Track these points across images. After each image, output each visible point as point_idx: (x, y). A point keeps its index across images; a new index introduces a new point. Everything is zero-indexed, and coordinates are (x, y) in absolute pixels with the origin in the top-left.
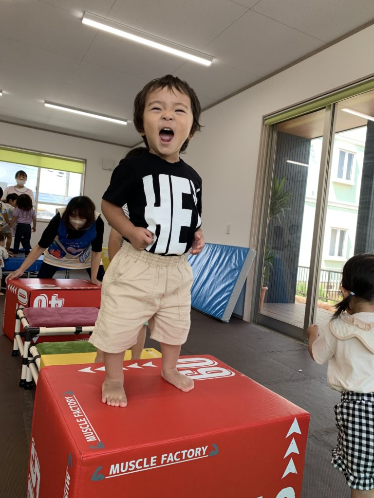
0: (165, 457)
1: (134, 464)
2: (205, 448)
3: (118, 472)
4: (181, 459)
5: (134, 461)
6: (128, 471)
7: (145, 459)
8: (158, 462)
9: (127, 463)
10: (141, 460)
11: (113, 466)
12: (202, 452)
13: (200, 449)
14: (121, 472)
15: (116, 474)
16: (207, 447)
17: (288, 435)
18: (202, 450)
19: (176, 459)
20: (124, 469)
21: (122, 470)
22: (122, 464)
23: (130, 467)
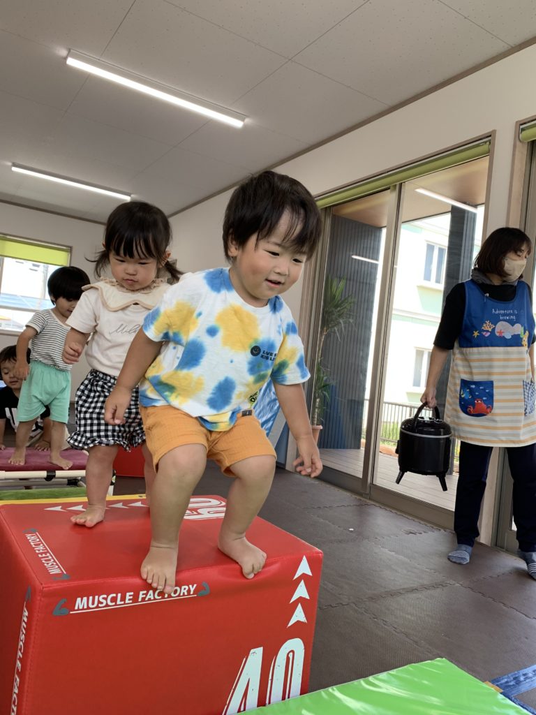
0: (143, 594)
1: (106, 599)
2: (193, 587)
3: (85, 607)
4: (163, 598)
5: (105, 596)
6: (97, 607)
7: (119, 595)
8: (135, 599)
9: (97, 597)
10: (114, 595)
11: (79, 599)
12: (189, 591)
13: (187, 587)
14: (88, 608)
15: (83, 609)
16: (195, 585)
17: (296, 577)
18: (189, 588)
19: (156, 597)
20: (93, 604)
21: (91, 606)
22: (91, 598)
23: (99, 602)
